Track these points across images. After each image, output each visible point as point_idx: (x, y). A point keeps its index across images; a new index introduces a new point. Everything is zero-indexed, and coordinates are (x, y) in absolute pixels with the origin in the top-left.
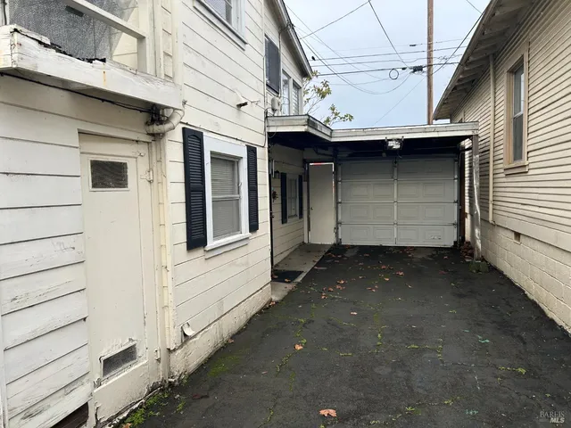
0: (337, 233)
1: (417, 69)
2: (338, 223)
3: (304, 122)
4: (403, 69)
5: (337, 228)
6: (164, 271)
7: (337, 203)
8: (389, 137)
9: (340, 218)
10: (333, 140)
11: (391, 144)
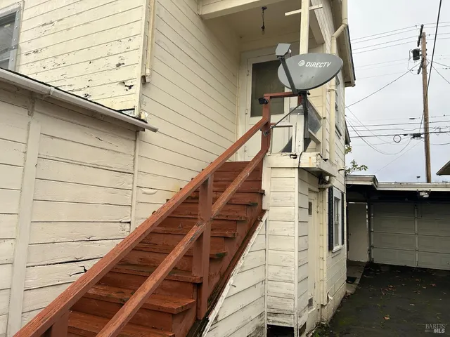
0: (370, 254)
1: (418, 135)
2: (371, 247)
3: (371, 179)
4: (405, 135)
5: (370, 250)
6: (321, 261)
7: (370, 232)
8: (420, 189)
9: (372, 243)
10: (378, 189)
11: (422, 194)
